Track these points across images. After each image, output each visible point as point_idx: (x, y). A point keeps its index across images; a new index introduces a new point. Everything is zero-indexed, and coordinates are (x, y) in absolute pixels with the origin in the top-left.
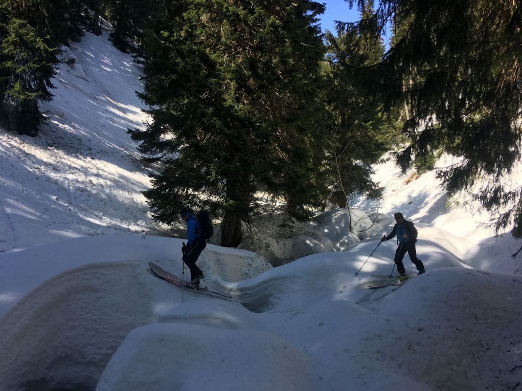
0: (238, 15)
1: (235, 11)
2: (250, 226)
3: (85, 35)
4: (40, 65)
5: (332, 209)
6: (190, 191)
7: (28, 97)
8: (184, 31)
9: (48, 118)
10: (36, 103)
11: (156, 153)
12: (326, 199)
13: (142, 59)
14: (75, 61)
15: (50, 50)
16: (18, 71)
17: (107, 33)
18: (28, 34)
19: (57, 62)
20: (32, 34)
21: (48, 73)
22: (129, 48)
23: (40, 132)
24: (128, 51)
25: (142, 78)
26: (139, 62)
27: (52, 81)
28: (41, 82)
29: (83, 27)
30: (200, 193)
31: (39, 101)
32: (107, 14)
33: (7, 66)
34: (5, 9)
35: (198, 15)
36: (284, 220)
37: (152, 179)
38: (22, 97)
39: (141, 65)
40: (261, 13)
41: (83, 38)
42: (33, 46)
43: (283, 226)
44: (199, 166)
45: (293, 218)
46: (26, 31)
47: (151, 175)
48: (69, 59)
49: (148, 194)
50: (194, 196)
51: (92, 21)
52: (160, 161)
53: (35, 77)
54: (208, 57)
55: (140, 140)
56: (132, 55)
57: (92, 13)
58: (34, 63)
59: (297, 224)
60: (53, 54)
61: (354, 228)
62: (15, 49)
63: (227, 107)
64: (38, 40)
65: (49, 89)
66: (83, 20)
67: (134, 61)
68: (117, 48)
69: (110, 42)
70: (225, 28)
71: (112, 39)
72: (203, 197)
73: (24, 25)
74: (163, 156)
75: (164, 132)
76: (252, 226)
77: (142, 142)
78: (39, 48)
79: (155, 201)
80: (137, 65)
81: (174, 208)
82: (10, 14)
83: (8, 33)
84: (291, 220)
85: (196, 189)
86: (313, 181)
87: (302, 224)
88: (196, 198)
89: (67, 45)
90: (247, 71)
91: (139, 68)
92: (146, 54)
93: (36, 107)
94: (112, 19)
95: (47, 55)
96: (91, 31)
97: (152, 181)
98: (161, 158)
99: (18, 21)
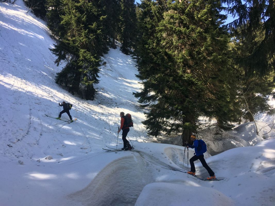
0: (181, 31)
1: (179, 30)
2: (197, 135)
3: (109, 50)
4: (93, 68)
5: (245, 122)
6: (165, 119)
7: (89, 83)
8: (155, 43)
9: (98, 91)
10: (92, 85)
11: (147, 102)
12: (241, 117)
13: (135, 57)
14: (106, 63)
15: (97, 61)
16: (85, 72)
17: (119, 47)
18: (87, 55)
19: (100, 65)
20: (89, 55)
21: (97, 71)
22: (129, 52)
23: (95, 98)
24: (129, 54)
25: (136, 66)
26: (134, 58)
27: (99, 74)
28: (94, 76)
29: (109, 46)
30: (170, 120)
31: (94, 84)
32: (118, 38)
33: (80, 71)
34: (77, 46)
35: (161, 34)
36: (217, 130)
37: (146, 115)
38: (87, 84)
39: (135, 60)
40: (193, 28)
41: (109, 52)
42: (90, 60)
43: (217, 134)
44: (168, 107)
45: (221, 129)
46: (86, 54)
47: (145, 113)
48: (104, 62)
49: (145, 123)
50: (167, 122)
51: (112, 43)
52: (149, 106)
53: (91, 74)
54: (168, 53)
55: (139, 97)
56: (131, 55)
57: (112, 39)
58: (91, 68)
59: (224, 133)
60: (98, 62)
61: (259, 132)
62: (82, 63)
63: (179, 76)
64: (91, 57)
65: (97, 78)
66: (108, 43)
67: (132, 58)
68: (124, 53)
69: (121, 51)
70: (175, 38)
71: (121, 50)
72: (172, 122)
73: (85, 52)
74: (150, 103)
75: (149, 92)
76: (198, 135)
77: (140, 98)
78: (92, 61)
79: (148, 126)
80: (134, 60)
81: (158, 129)
82: (79, 48)
83: (79, 56)
84: (221, 130)
85: (168, 118)
86: (232, 108)
87: (227, 132)
88: (168, 122)
89: (102, 56)
90: (188, 57)
91: (135, 61)
92: (137, 54)
93: (92, 87)
94: (121, 40)
95: (96, 63)
96: (112, 48)
97: (146, 116)
98: (149, 104)
99: (83, 50)
